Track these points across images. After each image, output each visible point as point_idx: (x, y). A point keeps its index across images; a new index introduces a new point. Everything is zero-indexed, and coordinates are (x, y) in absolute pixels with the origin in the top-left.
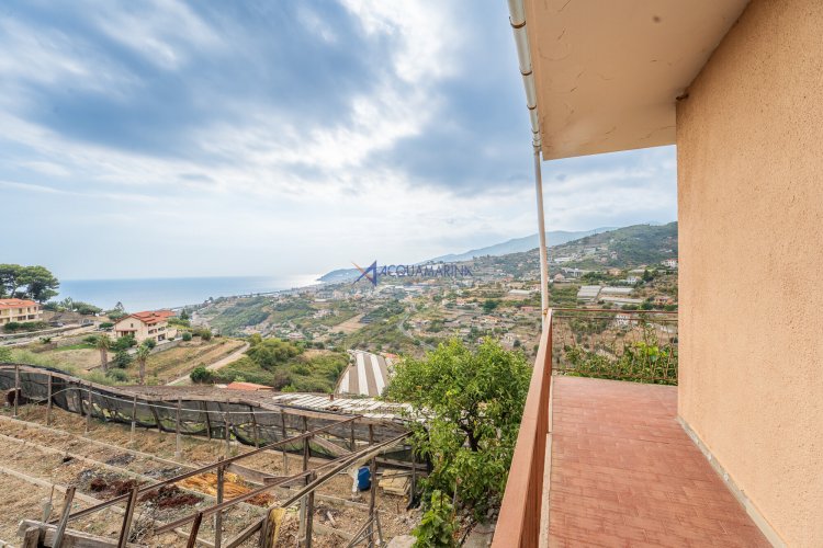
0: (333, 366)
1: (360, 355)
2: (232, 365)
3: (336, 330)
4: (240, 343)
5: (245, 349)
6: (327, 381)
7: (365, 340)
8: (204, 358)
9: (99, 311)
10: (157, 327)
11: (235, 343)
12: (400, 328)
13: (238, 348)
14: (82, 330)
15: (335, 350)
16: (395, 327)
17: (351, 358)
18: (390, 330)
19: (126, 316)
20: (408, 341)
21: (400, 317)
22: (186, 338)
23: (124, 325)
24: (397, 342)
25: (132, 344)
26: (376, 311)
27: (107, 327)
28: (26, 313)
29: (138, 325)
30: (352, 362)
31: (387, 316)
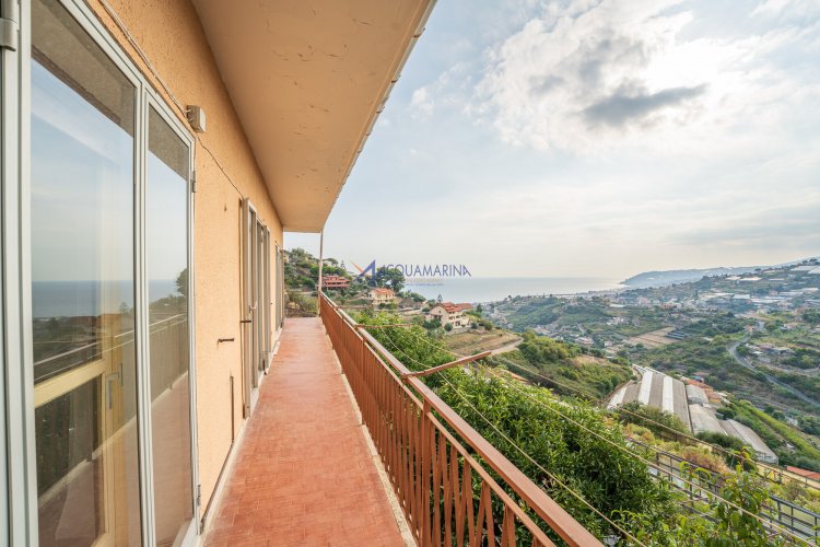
0: (607, 377)
1: (648, 375)
2: (505, 355)
3: (634, 342)
4: (515, 337)
5: (518, 343)
6: (595, 391)
7: (672, 359)
8: (485, 345)
9: (424, 300)
10: (455, 315)
11: (512, 336)
12: (731, 352)
13: (513, 341)
14: (413, 312)
15: (615, 362)
16: (721, 351)
17: (635, 374)
18: (713, 353)
19: (438, 305)
20: (742, 371)
21: (733, 337)
22: (474, 327)
23: (435, 311)
24: (723, 370)
25: (439, 325)
26: (692, 326)
27: (426, 311)
28: (389, 298)
29: (443, 312)
30: (634, 378)
31: (710, 334)
